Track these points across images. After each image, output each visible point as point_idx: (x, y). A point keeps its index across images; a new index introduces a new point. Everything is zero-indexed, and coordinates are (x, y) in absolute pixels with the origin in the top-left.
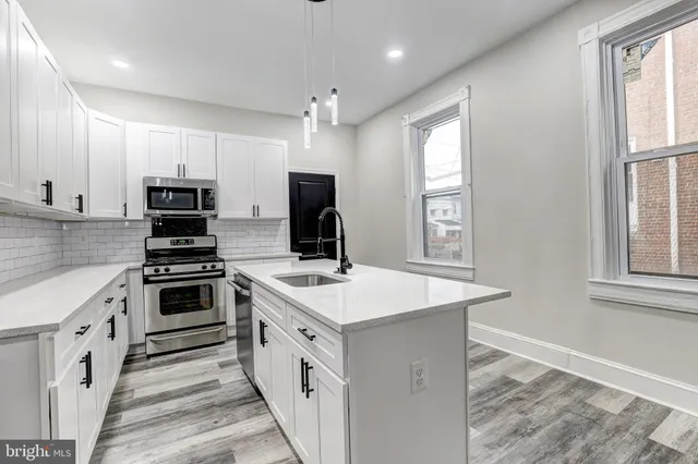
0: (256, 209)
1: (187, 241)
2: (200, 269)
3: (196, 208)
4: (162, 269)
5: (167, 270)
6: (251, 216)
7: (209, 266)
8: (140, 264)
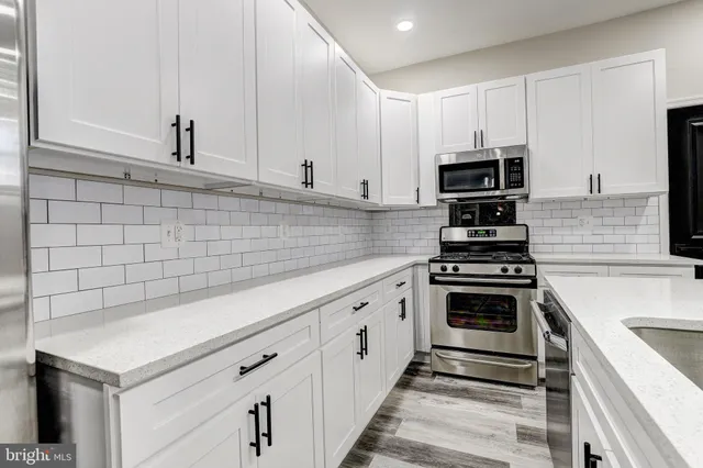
0: (595, 182)
1: (487, 232)
2: (498, 272)
3: (497, 187)
4: (450, 267)
5: (456, 269)
6: (585, 192)
7: (511, 269)
8: (425, 259)
